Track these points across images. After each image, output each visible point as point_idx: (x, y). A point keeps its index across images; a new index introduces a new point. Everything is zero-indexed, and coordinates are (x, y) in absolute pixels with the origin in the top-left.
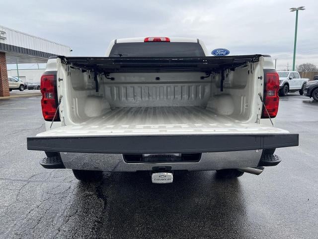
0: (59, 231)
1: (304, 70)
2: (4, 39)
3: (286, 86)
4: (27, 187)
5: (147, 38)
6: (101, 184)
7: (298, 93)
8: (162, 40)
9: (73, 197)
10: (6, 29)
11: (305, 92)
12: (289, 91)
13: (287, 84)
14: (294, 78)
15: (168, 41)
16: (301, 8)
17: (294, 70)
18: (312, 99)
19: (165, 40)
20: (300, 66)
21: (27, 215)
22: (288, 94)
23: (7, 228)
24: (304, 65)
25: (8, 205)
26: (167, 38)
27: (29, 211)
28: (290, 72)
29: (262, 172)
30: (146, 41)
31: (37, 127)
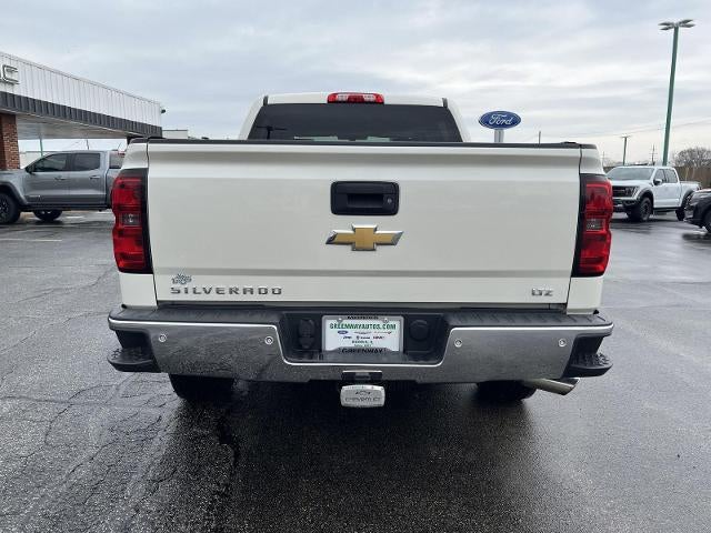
0: (137, 511)
1: (689, 164)
2: (12, 83)
3: (648, 199)
4: (68, 416)
5: (335, 95)
6: (228, 412)
7: (673, 215)
8: (366, 99)
9: (166, 439)
10: (18, 60)
11: (689, 215)
12: (653, 210)
13: (648, 195)
14: (665, 181)
15: (379, 101)
16: (685, 23)
17: (665, 163)
18: (702, 231)
19: (373, 99)
20: (682, 153)
21: (68, 476)
22: (651, 217)
23: (26, 503)
24: (691, 152)
25: (26, 454)
26: (377, 96)
27: (71, 467)
28: (656, 168)
29: (571, 389)
30: (333, 100)
31: (86, 283)
